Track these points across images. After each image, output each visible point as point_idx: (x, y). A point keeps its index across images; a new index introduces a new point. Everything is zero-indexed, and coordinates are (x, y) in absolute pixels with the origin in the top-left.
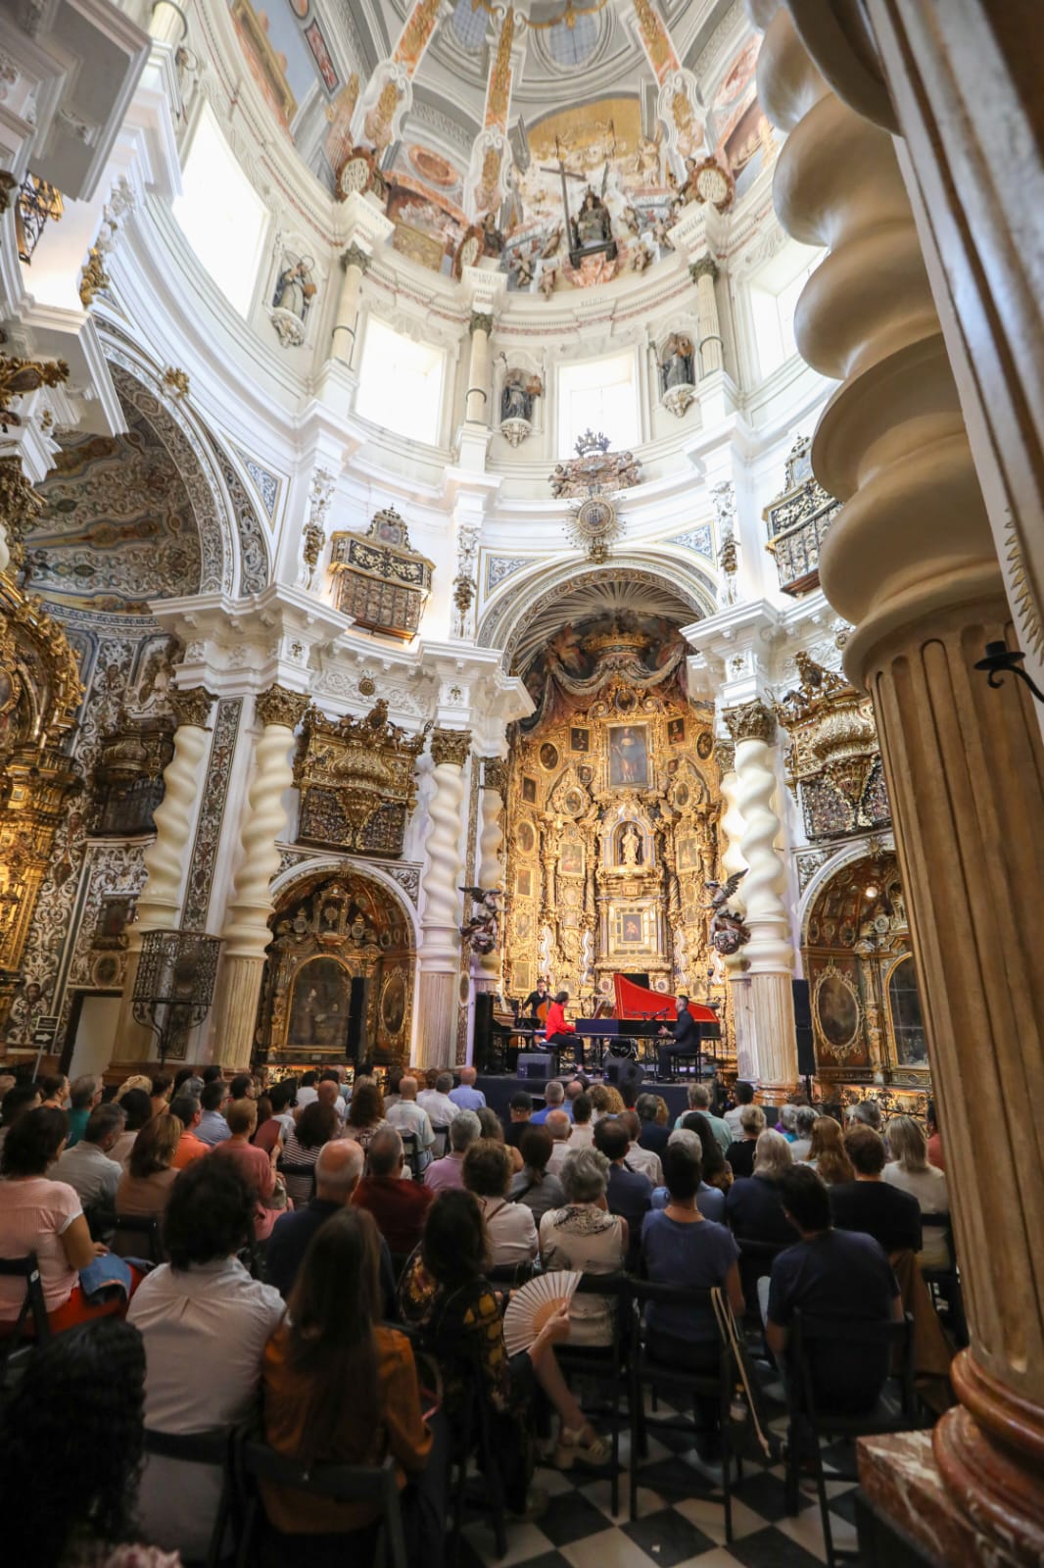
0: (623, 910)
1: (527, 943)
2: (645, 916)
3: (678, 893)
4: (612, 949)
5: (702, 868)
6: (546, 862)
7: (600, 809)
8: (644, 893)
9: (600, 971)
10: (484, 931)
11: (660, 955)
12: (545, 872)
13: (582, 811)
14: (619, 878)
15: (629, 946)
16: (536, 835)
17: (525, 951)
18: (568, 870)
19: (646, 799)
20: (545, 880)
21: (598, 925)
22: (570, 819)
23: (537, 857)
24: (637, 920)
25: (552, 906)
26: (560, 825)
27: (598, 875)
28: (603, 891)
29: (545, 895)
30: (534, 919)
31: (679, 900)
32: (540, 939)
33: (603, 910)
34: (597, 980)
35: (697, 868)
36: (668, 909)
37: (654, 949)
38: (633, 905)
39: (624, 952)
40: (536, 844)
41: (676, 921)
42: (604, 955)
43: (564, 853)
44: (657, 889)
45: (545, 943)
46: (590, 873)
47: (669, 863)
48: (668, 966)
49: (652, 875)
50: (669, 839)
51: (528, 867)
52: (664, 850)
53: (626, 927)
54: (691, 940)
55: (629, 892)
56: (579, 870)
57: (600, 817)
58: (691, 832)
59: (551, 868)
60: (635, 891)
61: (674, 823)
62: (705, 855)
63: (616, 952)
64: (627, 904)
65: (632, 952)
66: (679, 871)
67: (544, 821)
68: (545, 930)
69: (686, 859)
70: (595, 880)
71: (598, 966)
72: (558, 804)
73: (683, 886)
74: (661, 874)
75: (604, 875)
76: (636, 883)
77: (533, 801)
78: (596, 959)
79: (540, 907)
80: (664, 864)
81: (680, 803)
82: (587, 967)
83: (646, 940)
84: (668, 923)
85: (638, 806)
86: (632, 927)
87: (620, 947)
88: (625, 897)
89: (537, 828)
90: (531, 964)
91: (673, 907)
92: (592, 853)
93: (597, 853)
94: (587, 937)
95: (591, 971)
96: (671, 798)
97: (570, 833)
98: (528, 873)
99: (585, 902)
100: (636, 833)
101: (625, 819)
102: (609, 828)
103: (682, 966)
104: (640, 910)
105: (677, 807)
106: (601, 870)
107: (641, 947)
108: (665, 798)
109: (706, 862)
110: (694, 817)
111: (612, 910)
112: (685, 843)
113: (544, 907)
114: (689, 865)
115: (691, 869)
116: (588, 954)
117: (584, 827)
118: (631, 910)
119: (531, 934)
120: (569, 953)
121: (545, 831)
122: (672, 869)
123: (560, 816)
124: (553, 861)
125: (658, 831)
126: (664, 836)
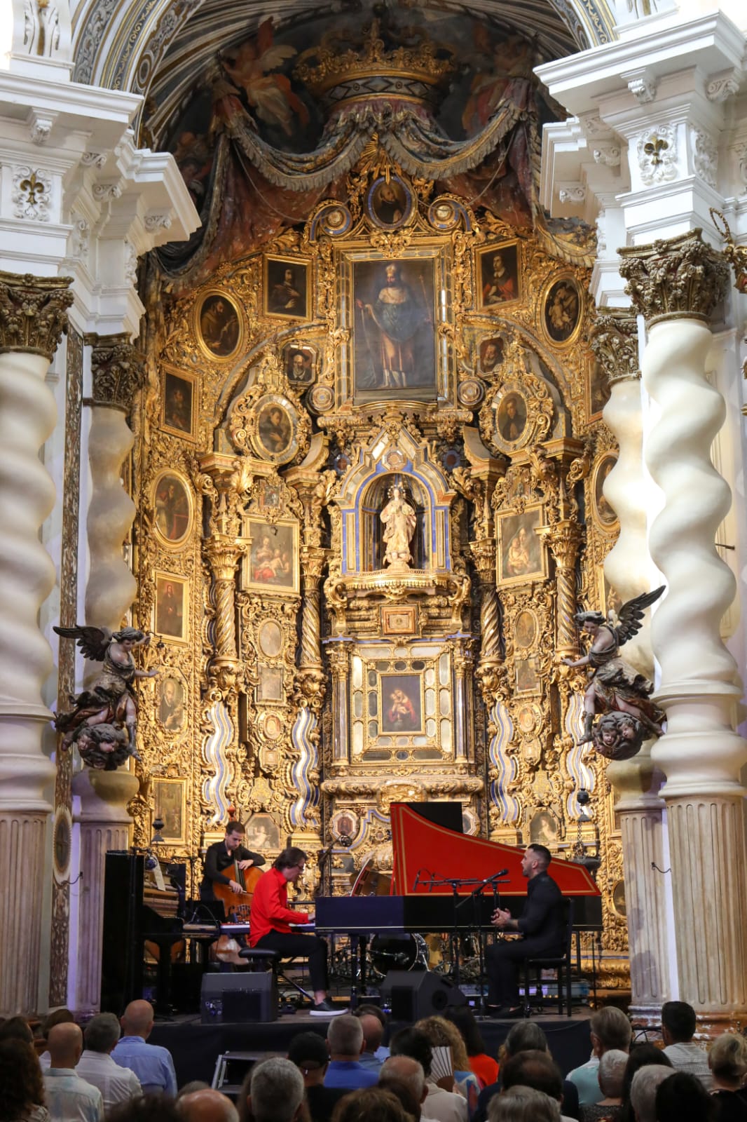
0: (382, 664)
1: (178, 740)
2: (429, 678)
3: (499, 628)
4: (358, 748)
5: (552, 577)
6: (217, 562)
7: (333, 446)
8: (428, 629)
9: (333, 795)
10: (109, 720)
11: (461, 760)
12: (213, 583)
13: (292, 448)
14: (376, 596)
15: (394, 743)
16: (193, 504)
17: (173, 758)
18: (264, 579)
19: (433, 425)
20: (215, 603)
21: (326, 698)
22: (268, 469)
23: (195, 552)
24: (411, 687)
25: (230, 660)
26: (246, 483)
27: (328, 591)
28: (340, 625)
29: (214, 636)
30: (193, 685)
31: (501, 644)
32: (205, 730)
33: (339, 665)
34: (325, 816)
35: (541, 576)
36: (476, 663)
37: (447, 746)
38: (403, 654)
39: (385, 755)
40: (194, 524)
41: (493, 687)
42: (343, 762)
43: (256, 544)
44: (456, 621)
45: (215, 739)
46: (310, 586)
47: (482, 565)
48: (477, 783)
49: (445, 589)
50: (482, 513)
51: (176, 575)
52: (472, 537)
53: (387, 702)
54: (526, 727)
55: (395, 627)
56: (288, 580)
57: (330, 464)
58: (529, 498)
59: (228, 575)
60: (407, 625)
61: (493, 479)
62: (558, 549)
63: (368, 755)
64: (390, 653)
65: (402, 755)
66: (502, 582)
67: (212, 472)
68: (216, 711)
69: (517, 557)
70: (321, 600)
71: (328, 785)
72: (240, 435)
73: (510, 614)
74: (465, 589)
75: (341, 591)
76: (410, 608)
77: (187, 426)
78: (325, 770)
79: (203, 660)
80: (471, 567)
81: (507, 436)
82: (304, 786)
83: (432, 728)
84: (477, 692)
85: (415, 440)
86: (401, 703)
87: (376, 744)
88: (387, 637)
89: (196, 488)
90: (187, 784)
91: (488, 658)
92: (316, 542)
93: (325, 542)
94: (305, 723)
95: (312, 797)
96: (487, 424)
97: (268, 500)
98: (179, 588)
99: (299, 650)
100: (409, 500)
101: (387, 468)
102: (352, 489)
103: (506, 782)
104: (418, 665)
105: (498, 442)
106: (334, 579)
107: (421, 743)
108: (474, 424)
109: (560, 564)
110: (538, 467)
111: (357, 664)
112: (515, 522)
113: (213, 660)
114: (523, 570)
115: (529, 578)
116: (307, 759)
117: (297, 485)
118: (400, 665)
119: (185, 721)
120: (267, 758)
121: (213, 494)
122: (487, 578)
123: (248, 460)
124: (230, 561)
125: (459, 496)
126: (470, 507)
